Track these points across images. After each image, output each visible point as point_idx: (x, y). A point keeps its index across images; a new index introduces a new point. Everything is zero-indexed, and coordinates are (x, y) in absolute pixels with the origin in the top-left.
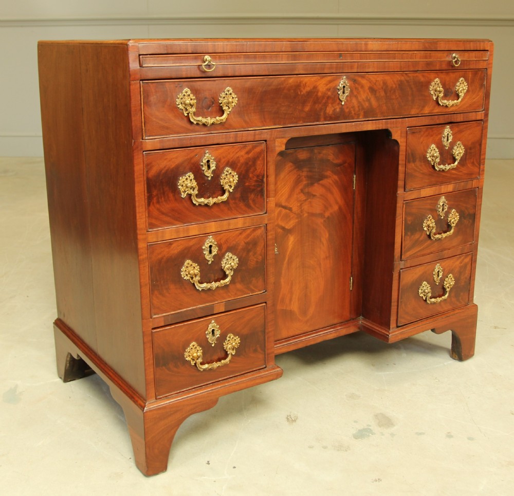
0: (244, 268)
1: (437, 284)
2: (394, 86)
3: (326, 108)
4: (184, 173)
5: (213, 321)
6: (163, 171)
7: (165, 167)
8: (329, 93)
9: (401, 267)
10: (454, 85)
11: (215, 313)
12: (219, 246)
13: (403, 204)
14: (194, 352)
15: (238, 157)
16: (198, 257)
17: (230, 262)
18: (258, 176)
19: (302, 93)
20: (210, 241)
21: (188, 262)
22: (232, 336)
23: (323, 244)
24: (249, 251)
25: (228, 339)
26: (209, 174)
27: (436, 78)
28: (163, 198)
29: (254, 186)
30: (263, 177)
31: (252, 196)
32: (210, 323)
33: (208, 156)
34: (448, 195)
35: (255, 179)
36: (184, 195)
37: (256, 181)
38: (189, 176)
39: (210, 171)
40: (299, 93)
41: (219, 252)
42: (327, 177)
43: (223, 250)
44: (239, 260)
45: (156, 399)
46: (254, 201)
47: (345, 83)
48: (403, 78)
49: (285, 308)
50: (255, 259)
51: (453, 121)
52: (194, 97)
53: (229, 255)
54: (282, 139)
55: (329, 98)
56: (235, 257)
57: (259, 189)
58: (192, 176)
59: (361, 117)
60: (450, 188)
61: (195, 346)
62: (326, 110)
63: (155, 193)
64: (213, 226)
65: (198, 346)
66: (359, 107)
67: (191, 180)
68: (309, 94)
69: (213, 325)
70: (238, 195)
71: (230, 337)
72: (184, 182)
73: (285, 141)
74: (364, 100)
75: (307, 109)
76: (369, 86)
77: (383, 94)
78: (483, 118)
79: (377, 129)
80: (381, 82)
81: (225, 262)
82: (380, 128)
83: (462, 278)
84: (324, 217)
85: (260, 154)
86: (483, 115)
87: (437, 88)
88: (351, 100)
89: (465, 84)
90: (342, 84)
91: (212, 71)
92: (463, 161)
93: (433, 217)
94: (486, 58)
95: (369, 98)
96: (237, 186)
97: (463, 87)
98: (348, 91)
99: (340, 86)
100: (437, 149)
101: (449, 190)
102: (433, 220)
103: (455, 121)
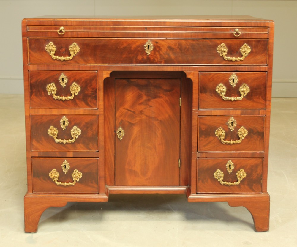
0: (84, 136)
1: (230, 173)
2: (188, 47)
3: (137, 56)
4: (50, 83)
5: (66, 160)
6: (39, 81)
7: (40, 79)
8: (139, 49)
9: (198, 156)
10: (239, 48)
11: (67, 156)
12: (70, 121)
13: (198, 117)
14: (54, 174)
15: (81, 78)
16: (57, 126)
17: (76, 131)
18: (93, 89)
19: (121, 48)
20: (64, 118)
21: (52, 127)
22: (77, 171)
23: (157, 136)
24: (87, 128)
25: (74, 172)
26: (63, 85)
27: (221, 43)
28: (38, 94)
29: (91, 94)
30: (96, 89)
31: (89, 99)
32: (64, 161)
33: (63, 75)
34: (236, 117)
35: (91, 90)
36: (49, 94)
37: (92, 91)
38: (53, 85)
39: (64, 83)
40: (119, 48)
41: (69, 125)
42: (160, 97)
43: (72, 125)
44: (81, 131)
45: (33, 193)
46: (90, 101)
47: (149, 43)
48: (194, 42)
49: (130, 168)
50: (92, 133)
51: (238, 70)
52: (55, 46)
53: (75, 127)
54: (108, 71)
55: (138, 51)
56: (79, 129)
57: (94, 96)
58: (54, 85)
59: (162, 63)
60: (238, 112)
61: (55, 171)
62: (137, 57)
63: (34, 91)
64: (65, 111)
65: (56, 171)
66: (160, 57)
67: (53, 87)
68: (125, 48)
69: (66, 163)
70: (81, 97)
71: (76, 171)
72: (49, 87)
73: (109, 72)
74: (164, 54)
75: (124, 56)
76: (168, 46)
77: (178, 51)
78: (267, 70)
79: (175, 70)
80: (177, 44)
81: (73, 131)
82: (177, 70)
83: (254, 174)
84: (158, 120)
85: (95, 78)
86: (267, 68)
87: (222, 49)
88: (155, 53)
89: (249, 47)
90: (147, 44)
91: (64, 35)
92: (249, 96)
93: (224, 129)
94: (266, 31)
95: (168, 52)
96: (80, 93)
97: (246, 49)
98: (152, 48)
99: (146, 45)
100: (224, 87)
101: (237, 114)
102: (223, 131)
103: (240, 70)
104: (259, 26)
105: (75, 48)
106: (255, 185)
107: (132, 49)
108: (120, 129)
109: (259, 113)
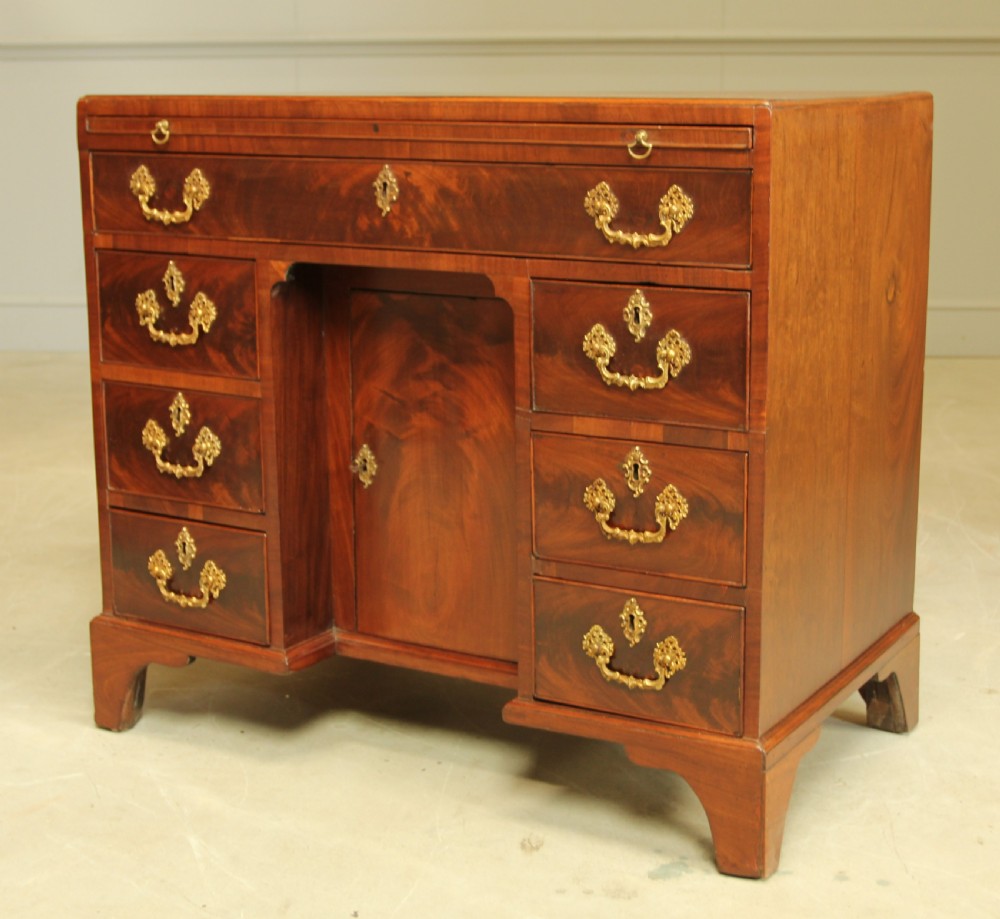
0: (229, 461)
1: (632, 645)
2: (496, 191)
3: (356, 219)
4: (144, 289)
5: (185, 529)
6: (119, 281)
7: (122, 276)
8: (361, 193)
9: (536, 571)
10: (657, 201)
11: (188, 517)
12: (193, 412)
13: (531, 436)
15: (216, 280)
16: (164, 421)
17: (209, 444)
18: (246, 316)
19: (313, 189)
20: (180, 401)
21: (151, 422)
22: (213, 566)
24: (235, 435)
25: (206, 567)
26: (174, 298)
27: (598, 181)
28: (119, 321)
29: (242, 331)
30: (254, 319)
31: (238, 347)
32: (181, 530)
33: (171, 269)
34: (650, 448)
35: (242, 319)
36: (141, 323)
37: (244, 324)
38: (150, 296)
39: (175, 294)
40: (307, 188)
41: (193, 422)
43: (199, 422)
44: (222, 445)
45: (115, 613)
46: (241, 354)
47: (386, 176)
48: (514, 177)
50: (246, 453)
51: (652, 279)
52: (152, 180)
53: (206, 431)
54: (283, 262)
55: (359, 201)
56: (215, 439)
58: (154, 296)
59: (426, 244)
61: (162, 558)
62: (355, 222)
63: (110, 311)
64: (181, 379)
65: (165, 558)
66: (420, 224)
67: (152, 302)
68: (323, 190)
69: (185, 535)
70: (218, 340)
71: (209, 566)
72: (143, 301)
73: (287, 265)
74: (429, 213)
75: (322, 216)
76: (439, 186)
77: (470, 204)
78: (749, 287)
79: (460, 270)
80: (467, 182)
81: (200, 440)
82: (467, 270)
83: (712, 661)
85: (249, 281)
86: (748, 279)
87: (603, 203)
88: (403, 211)
89: (686, 199)
90: (381, 180)
91: (168, 143)
92: (688, 379)
93: (610, 487)
94: (739, 143)
95: (440, 209)
96: (215, 325)
97: (677, 207)
98: (394, 193)
99: (378, 183)
100: (608, 338)
101: (651, 437)
102: (609, 494)
103: (660, 282)
104: (718, 122)
105: (198, 187)
106: (715, 701)
107: (344, 192)
108: (365, 451)
109: (725, 442)
